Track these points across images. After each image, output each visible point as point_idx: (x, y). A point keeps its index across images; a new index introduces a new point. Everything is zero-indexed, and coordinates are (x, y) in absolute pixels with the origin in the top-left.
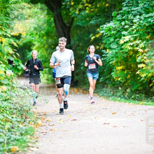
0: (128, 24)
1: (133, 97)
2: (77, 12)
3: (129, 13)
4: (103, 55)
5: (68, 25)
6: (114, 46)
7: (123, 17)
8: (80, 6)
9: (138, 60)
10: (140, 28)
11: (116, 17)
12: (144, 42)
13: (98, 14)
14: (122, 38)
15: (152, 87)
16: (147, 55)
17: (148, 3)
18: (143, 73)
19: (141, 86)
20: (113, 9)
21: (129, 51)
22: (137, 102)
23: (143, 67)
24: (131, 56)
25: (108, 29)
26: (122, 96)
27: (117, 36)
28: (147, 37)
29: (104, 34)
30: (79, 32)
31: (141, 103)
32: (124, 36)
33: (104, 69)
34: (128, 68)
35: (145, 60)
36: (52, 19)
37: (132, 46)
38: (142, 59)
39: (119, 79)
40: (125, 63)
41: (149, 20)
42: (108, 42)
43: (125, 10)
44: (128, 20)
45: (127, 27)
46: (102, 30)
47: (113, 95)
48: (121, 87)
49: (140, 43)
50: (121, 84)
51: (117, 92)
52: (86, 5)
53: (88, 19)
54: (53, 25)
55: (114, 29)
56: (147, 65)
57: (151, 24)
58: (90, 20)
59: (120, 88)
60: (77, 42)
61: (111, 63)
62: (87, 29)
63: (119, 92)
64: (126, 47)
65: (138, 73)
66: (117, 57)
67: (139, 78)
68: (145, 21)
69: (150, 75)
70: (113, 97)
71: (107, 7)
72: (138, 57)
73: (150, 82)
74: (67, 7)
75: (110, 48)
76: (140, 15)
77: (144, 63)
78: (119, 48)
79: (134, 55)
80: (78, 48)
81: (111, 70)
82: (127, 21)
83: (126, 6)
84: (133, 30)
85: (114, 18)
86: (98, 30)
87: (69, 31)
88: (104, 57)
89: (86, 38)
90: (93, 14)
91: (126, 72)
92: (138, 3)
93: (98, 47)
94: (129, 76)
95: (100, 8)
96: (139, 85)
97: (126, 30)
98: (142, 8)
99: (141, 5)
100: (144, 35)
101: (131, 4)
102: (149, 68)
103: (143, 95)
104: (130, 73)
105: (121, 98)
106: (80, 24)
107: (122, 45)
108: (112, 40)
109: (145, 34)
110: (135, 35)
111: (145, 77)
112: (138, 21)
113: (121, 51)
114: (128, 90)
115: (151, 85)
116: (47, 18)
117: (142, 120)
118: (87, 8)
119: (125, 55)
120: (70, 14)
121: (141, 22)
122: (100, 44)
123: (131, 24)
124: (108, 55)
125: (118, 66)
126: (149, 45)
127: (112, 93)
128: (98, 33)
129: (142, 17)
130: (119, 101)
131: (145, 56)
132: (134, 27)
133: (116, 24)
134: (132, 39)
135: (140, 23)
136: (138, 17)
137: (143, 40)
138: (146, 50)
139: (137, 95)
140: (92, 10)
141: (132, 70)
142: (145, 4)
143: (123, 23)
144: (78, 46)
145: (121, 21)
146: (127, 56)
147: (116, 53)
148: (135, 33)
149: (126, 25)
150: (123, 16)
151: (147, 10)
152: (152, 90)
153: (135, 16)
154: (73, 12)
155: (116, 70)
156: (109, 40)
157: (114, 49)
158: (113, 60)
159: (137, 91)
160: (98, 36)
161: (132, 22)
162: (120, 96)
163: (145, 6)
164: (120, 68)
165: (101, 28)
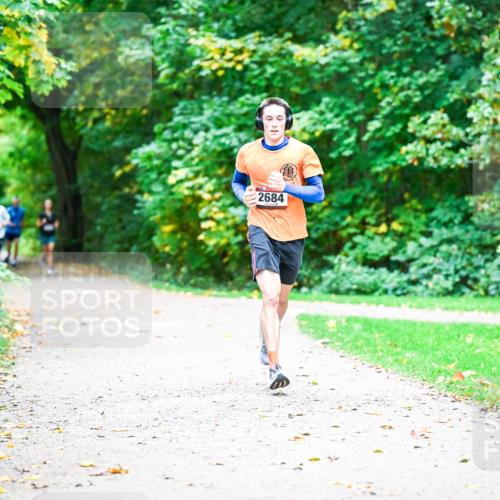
0: (184, 148)
1: (192, 281)
2: (90, 124)
3: (185, 126)
4: (139, 205)
5: (72, 148)
6: (158, 188)
7: (176, 135)
8: (96, 114)
9: (202, 213)
10: (205, 154)
11: (161, 133)
12: (214, 181)
13: (128, 129)
14: (174, 172)
15: (227, 263)
16: (220, 204)
17: (221, 109)
18: (211, 238)
19: (207, 261)
20: (155, 119)
21: (186, 197)
22: (199, 291)
23: (210, 228)
24: (189, 207)
25: (145, 156)
26: (172, 280)
27: (163, 169)
28: (220, 172)
29: (140, 165)
30: (92, 160)
31: (208, 292)
32: (176, 168)
33: (138, 231)
34: (183, 228)
35: (215, 213)
36: (43, 137)
37: (192, 188)
38: (210, 211)
39: (167, 249)
40: (177, 219)
41: (223, 140)
42: (147, 181)
43: (178, 122)
44: (184, 140)
45: (181, 152)
46: (137, 157)
47: (156, 278)
48: (171, 263)
49: (206, 183)
50: (171, 259)
51: (162, 273)
52: (106, 111)
53: (109, 138)
54: (45, 147)
55: (158, 157)
56: (218, 223)
57: (225, 147)
58: (113, 140)
59: (168, 266)
60: (89, 181)
61: (152, 219)
62: (107, 156)
63: (167, 272)
64: (180, 190)
65: (201, 237)
66: (163, 208)
67: (203, 247)
68: (216, 142)
69: (223, 242)
70: (155, 282)
71: (146, 116)
72: (201, 208)
73: (224, 254)
74: (72, 115)
75: (151, 192)
76: (207, 130)
77: (212, 219)
78: (166, 192)
79: (194, 206)
80: (92, 191)
81: (151, 231)
82: (181, 143)
83: (181, 114)
84: (192, 159)
85: (157, 136)
86: (128, 158)
87: (74, 158)
88: (139, 208)
89: (106, 174)
90: (118, 128)
91: (179, 236)
92: (201, 109)
93: (127, 190)
94: (185, 244)
95: (133, 116)
96: (203, 259)
97: (180, 158)
98: (209, 119)
99: (208, 113)
100: (213, 168)
101: (189, 111)
102: (222, 228)
103: (211, 279)
104: (187, 237)
105: (171, 283)
106: (95, 147)
107: (173, 186)
108: (153, 176)
109: (216, 166)
110: (197, 168)
111: (216, 246)
112: (203, 143)
113: (171, 197)
114: (184, 270)
115: (226, 260)
116: (33, 134)
117: (209, 325)
118: (108, 117)
119: (178, 205)
120: (77, 128)
121: (208, 143)
122: (132, 184)
123: (189, 148)
124: (147, 205)
125: (165, 224)
126: (223, 186)
127: (154, 274)
128: (128, 163)
129: (210, 135)
130: (167, 289)
131: (214, 206)
132: (194, 153)
133: (160, 147)
134: (191, 175)
135: (205, 146)
136: (202, 134)
137: (211, 178)
138: (217, 195)
139: (201, 279)
140: (118, 120)
141: (191, 231)
142: (215, 110)
143: (174, 146)
144: (92, 187)
145: (170, 141)
146: (182, 208)
147: (162, 201)
148: (197, 165)
149: (179, 148)
150: (174, 132)
151: (219, 122)
152: (227, 269)
153: (196, 132)
154: (82, 123)
155: (163, 233)
156: (147, 177)
157: (158, 193)
158: (155, 214)
159: (200, 271)
160: (127, 169)
161: (191, 144)
162: (167, 281)
163: (216, 114)
164: (168, 228)
165: (133, 155)
